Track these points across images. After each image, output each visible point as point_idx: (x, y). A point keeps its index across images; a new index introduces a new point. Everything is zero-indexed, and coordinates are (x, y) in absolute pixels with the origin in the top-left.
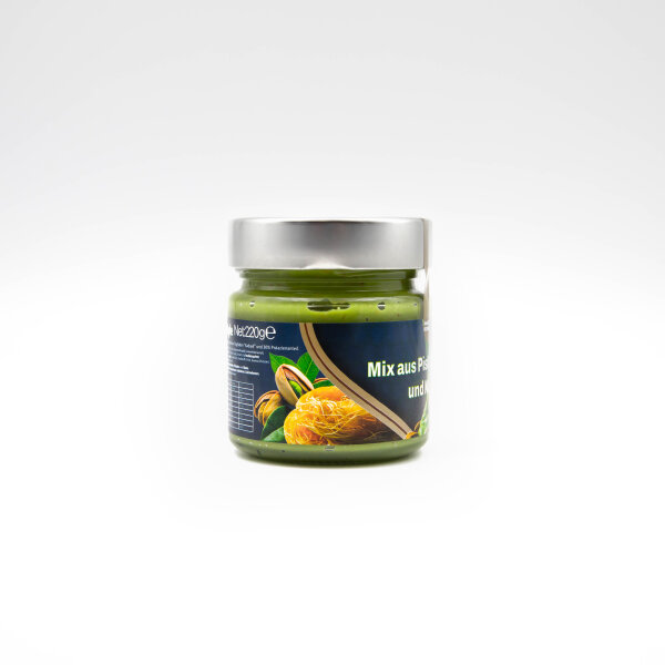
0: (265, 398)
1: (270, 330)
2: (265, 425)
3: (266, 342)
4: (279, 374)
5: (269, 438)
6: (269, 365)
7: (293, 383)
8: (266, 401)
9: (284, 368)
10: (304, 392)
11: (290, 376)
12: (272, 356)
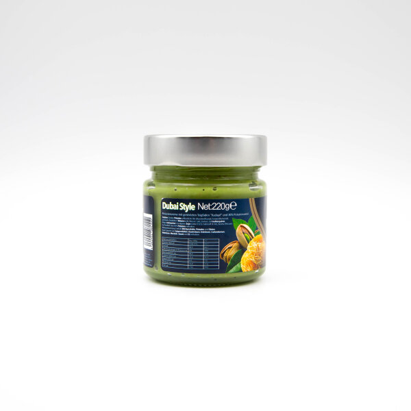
0: (229, 246)
1: (233, 204)
2: (229, 263)
3: (230, 211)
4: (238, 230)
5: (232, 271)
6: (232, 226)
7: (246, 235)
8: (230, 248)
9: (241, 226)
10: (251, 240)
11: (244, 231)
12: (234, 220)
